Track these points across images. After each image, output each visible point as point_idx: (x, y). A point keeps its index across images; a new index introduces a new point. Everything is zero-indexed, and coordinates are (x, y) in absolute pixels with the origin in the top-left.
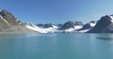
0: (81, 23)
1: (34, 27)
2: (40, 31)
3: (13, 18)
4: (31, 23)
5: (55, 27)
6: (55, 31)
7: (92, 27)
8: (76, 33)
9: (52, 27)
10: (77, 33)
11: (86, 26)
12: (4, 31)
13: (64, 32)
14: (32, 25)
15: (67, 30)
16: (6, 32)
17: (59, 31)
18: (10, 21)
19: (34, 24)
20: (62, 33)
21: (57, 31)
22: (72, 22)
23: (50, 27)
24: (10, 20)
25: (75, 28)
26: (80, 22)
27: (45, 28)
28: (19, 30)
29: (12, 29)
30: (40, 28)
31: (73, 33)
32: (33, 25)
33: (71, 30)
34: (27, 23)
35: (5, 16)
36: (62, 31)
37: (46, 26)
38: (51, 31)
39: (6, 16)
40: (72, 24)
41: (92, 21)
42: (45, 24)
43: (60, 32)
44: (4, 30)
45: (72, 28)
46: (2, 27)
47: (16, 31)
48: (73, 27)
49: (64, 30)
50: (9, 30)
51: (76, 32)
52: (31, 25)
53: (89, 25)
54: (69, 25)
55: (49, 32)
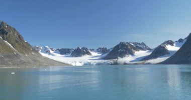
0: (145, 45)
1: (53, 55)
2: (69, 63)
3: (19, 37)
4: (46, 48)
5: (94, 54)
6: (97, 61)
7: (171, 52)
8: (141, 64)
9: (88, 53)
10: (144, 64)
11: (159, 51)
12: (10, 63)
13: (116, 63)
14: (48, 52)
15: (121, 60)
16: (14, 65)
17: (106, 61)
18: (17, 44)
19: (52, 49)
20: (112, 64)
21: (101, 61)
22: (127, 43)
23: (84, 54)
24: (17, 41)
25: (135, 54)
26: (143, 44)
27: (76, 56)
28: (35, 61)
29: (23, 59)
30: (64, 56)
31: (136, 64)
32: (51, 52)
33: (128, 59)
34: (38, 47)
35: (6, 34)
36: (111, 61)
37: (78, 53)
38: (89, 61)
39: (8, 34)
40: (129, 47)
41: (168, 41)
42: (75, 48)
43: (109, 64)
44: (10, 61)
45: (130, 56)
46: (4, 56)
47: (30, 63)
48: (132, 54)
49: (115, 60)
50: (19, 60)
51: (141, 62)
52: (47, 50)
53: (164, 48)
54: (123, 49)
55: (86, 64)
